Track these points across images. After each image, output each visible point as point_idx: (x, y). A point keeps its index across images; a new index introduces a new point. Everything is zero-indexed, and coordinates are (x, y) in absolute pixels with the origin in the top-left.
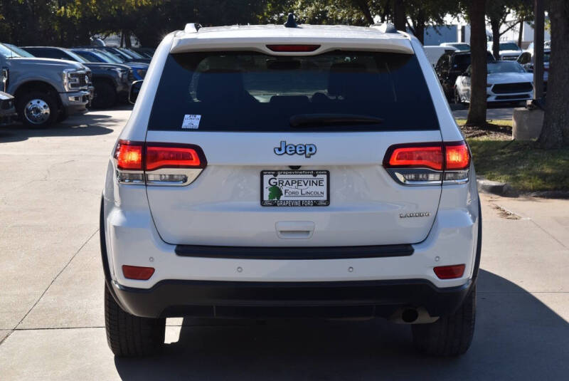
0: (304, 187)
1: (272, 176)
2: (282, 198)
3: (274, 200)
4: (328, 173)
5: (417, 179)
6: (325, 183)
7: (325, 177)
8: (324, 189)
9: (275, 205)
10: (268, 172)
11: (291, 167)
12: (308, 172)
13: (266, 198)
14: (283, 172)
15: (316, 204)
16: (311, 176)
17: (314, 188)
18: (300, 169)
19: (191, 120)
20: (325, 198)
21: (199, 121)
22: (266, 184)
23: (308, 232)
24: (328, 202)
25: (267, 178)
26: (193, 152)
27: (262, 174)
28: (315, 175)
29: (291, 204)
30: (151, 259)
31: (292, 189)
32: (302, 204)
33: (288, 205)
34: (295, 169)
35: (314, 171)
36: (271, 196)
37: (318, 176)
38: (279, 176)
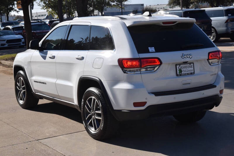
0: (188, 68)
1: (179, 66)
2: (182, 73)
4: (193, 63)
6: (193, 67)
8: (193, 69)
9: (181, 75)
10: (178, 64)
11: (184, 62)
13: (178, 73)
14: (182, 64)
15: (191, 74)
16: (189, 65)
17: (190, 69)
18: (188, 62)
19: (152, 49)
20: (193, 72)
21: (154, 49)
22: (178, 69)
23: (190, 83)
25: (178, 66)
26: (156, 60)
27: (176, 65)
28: (190, 64)
29: (185, 75)
30: (146, 99)
31: (184, 69)
32: (188, 74)
33: (184, 75)
35: (190, 63)
36: (179, 72)
37: (191, 65)
38: (181, 66)
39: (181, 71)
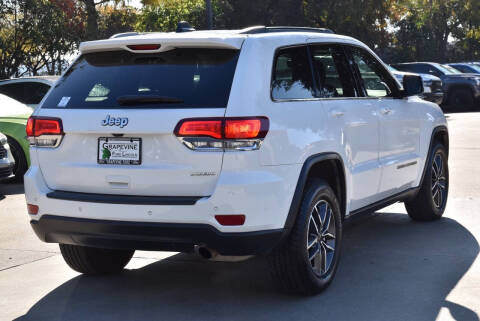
0: (125, 150)
1: (105, 142)
2: (111, 158)
3: (105, 159)
4: (140, 140)
5: (209, 146)
6: (138, 147)
7: (138, 142)
8: (137, 152)
9: (106, 163)
11: (114, 135)
12: (127, 139)
13: (101, 158)
14: (111, 138)
15: (131, 163)
17: (131, 151)
18: (123, 136)
20: (138, 159)
21: (68, 101)
22: (101, 148)
23: (127, 184)
24: (140, 162)
25: (102, 142)
26: (57, 124)
27: (99, 140)
28: (131, 141)
29: (115, 163)
31: (117, 151)
32: (123, 163)
33: (113, 163)
34: (118, 136)
35: (131, 138)
36: (104, 156)
37: (134, 142)
38: (109, 142)
39: (107, 153)
